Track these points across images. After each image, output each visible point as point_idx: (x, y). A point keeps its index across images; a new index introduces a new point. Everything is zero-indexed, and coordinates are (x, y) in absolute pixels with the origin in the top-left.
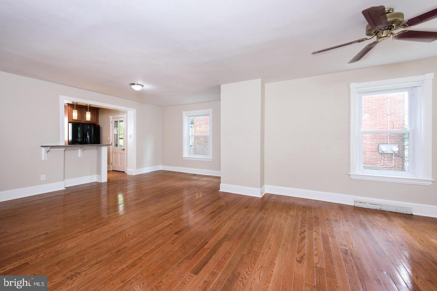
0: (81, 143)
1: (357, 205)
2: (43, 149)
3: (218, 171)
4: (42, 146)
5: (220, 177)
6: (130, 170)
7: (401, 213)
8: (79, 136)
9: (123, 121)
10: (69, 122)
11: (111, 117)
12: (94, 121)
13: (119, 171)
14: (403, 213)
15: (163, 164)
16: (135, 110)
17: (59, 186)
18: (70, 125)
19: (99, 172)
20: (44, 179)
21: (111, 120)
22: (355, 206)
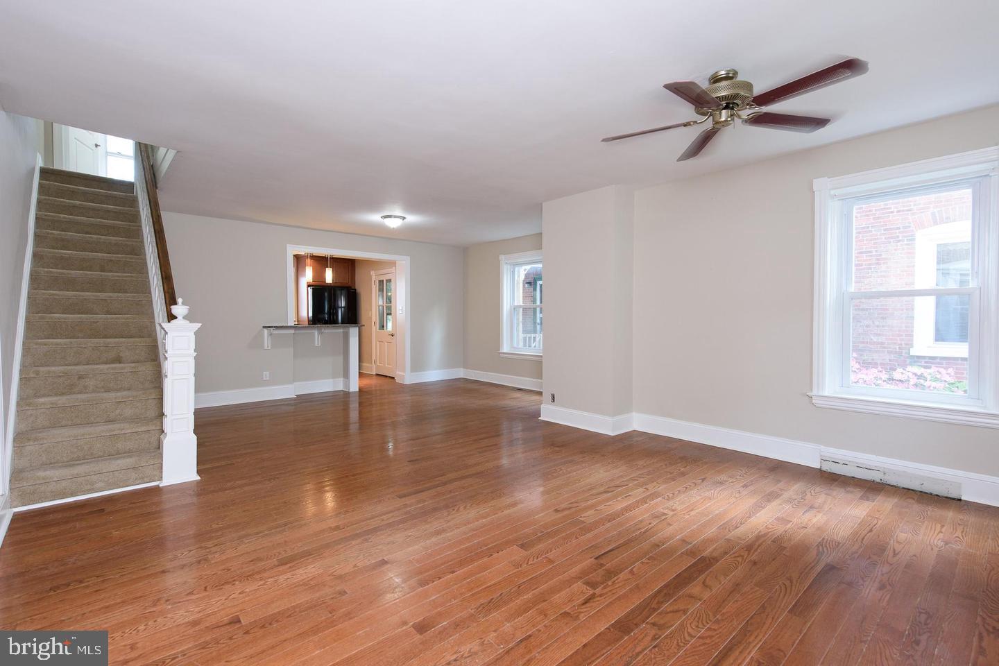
0: (326, 322)
1: (827, 467)
2: (266, 331)
3: (539, 380)
4: (264, 327)
5: (542, 392)
6: (400, 373)
7: (934, 493)
8: (326, 311)
9: (391, 280)
10: (309, 286)
11: (373, 273)
12: (345, 281)
13: (386, 376)
14: (937, 495)
15: (466, 365)
16: (409, 258)
17: (285, 391)
18: (310, 290)
19: (346, 374)
20: (268, 379)
21: (374, 278)
22: (824, 469)
